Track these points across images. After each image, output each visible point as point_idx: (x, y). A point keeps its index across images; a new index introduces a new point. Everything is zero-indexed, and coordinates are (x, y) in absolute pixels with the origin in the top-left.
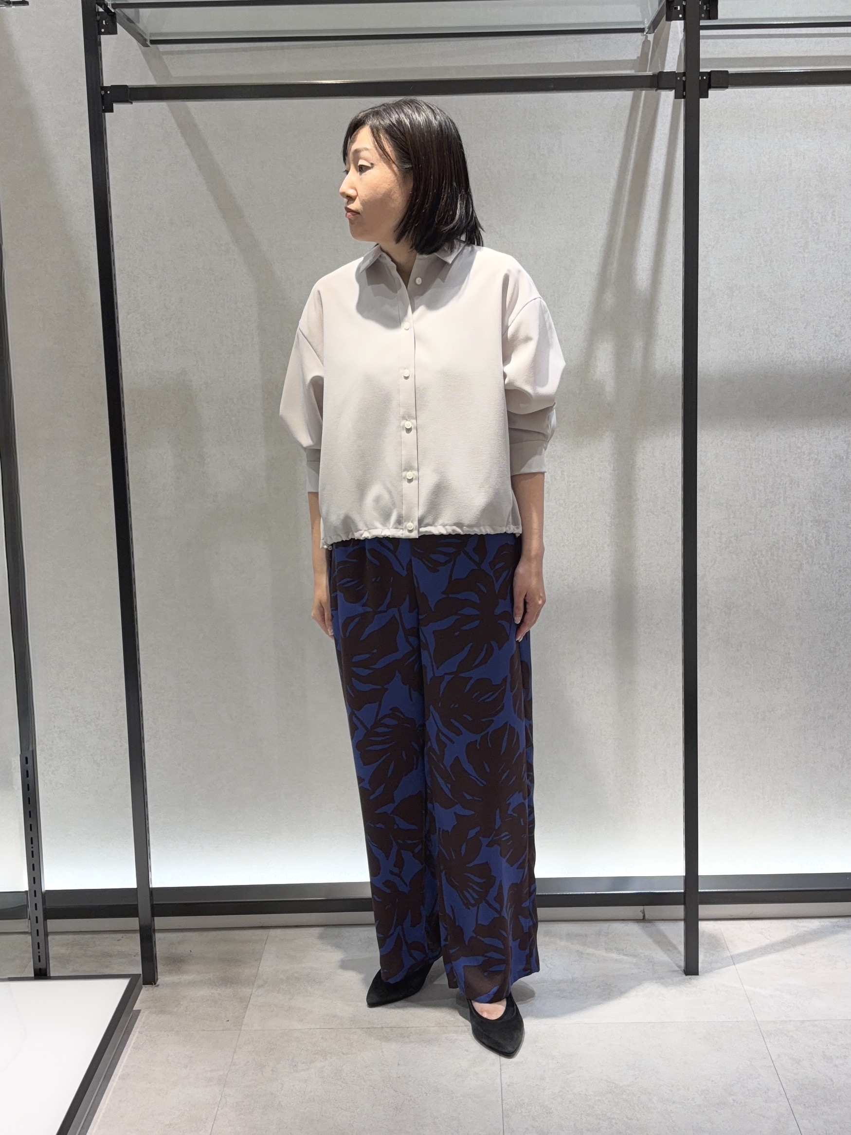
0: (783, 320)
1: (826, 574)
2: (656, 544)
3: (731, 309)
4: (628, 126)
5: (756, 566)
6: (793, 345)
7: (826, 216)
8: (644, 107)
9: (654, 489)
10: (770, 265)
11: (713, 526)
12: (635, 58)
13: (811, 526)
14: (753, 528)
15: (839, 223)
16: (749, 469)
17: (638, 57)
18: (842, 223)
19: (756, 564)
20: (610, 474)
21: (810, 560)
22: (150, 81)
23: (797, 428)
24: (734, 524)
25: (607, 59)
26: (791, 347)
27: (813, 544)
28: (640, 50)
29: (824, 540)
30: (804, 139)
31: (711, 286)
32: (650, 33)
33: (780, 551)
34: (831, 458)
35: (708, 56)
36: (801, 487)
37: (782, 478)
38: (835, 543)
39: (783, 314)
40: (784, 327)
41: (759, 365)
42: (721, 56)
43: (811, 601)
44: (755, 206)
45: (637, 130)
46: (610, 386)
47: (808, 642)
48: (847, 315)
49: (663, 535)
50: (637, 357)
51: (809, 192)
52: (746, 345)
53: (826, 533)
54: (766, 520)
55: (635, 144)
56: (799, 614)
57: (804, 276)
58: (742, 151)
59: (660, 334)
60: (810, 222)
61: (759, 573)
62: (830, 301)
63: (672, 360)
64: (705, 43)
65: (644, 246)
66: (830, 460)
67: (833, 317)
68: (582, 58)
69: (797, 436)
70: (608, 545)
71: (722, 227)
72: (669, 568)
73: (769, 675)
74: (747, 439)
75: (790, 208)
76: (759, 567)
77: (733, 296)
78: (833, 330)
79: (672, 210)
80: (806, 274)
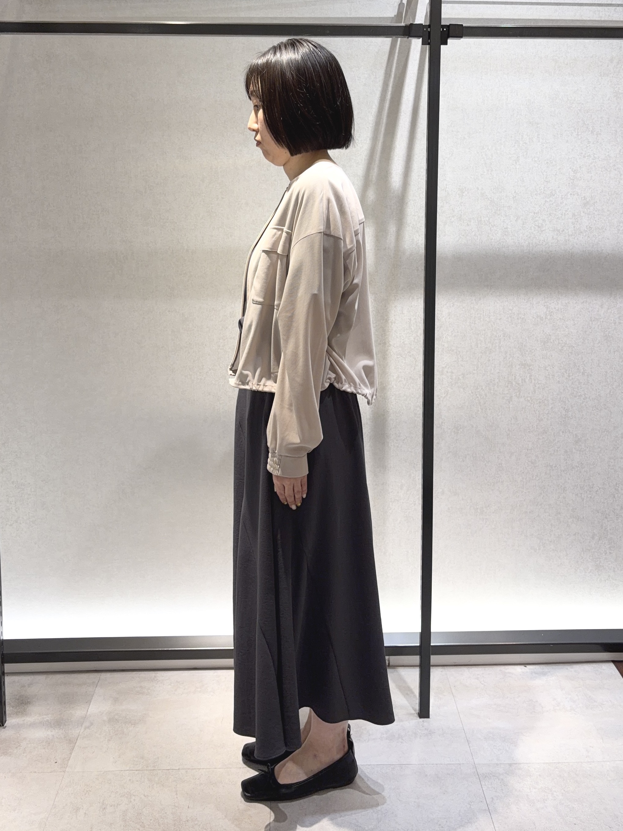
0: (499, 214)
1: (529, 404)
2: (403, 379)
3: (461, 205)
4: (387, 67)
5: (477, 397)
6: (507, 234)
7: (532, 138)
8: (399, 53)
9: (402, 338)
10: (491, 173)
11: (446, 367)
12: (393, 16)
13: (519, 369)
14: (476, 369)
15: (542, 143)
16: (473, 325)
17: (395, 15)
18: (544, 143)
19: (478, 396)
21: (518, 394)
23: (509, 295)
24: (462, 366)
25: (372, 15)
27: (520, 382)
28: (397, 10)
29: (529, 378)
30: (517, 81)
31: (447, 188)
33: (496, 387)
34: (534, 318)
35: (448, 14)
36: (511, 338)
37: (498, 332)
38: (537, 381)
39: (499, 210)
40: (501, 220)
41: (482, 247)
42: (456, 17)
43: (518, 424)
44: (480, 129)
45: (394, 70)
47: (516, 456)
48: (547, 211)
49: (409, 373)
50: (391, 239)
51: (520, 120)
52: (472, 232)
53: (529, 373)
54: (486, 364)
55: (392, 80)
56: (509, 434)
59: (409, 223)
60: (521, 142)
61: (480, 403)
62: (535, 201)
63: (417, 242)
64: (446, 6)
65: (397, 157)
66: (533, 320)
67: (537, 213)
68: (354, 14)
69: (509, 301)
71: (455, 144)
72: (412, 398)
73: (486, 480)
74: (472, 302)
75: (506, 131)
76: (479, 398)
77: (463, 195)
78: (536, 223)
79: (419, 130)
80: (517, 180)
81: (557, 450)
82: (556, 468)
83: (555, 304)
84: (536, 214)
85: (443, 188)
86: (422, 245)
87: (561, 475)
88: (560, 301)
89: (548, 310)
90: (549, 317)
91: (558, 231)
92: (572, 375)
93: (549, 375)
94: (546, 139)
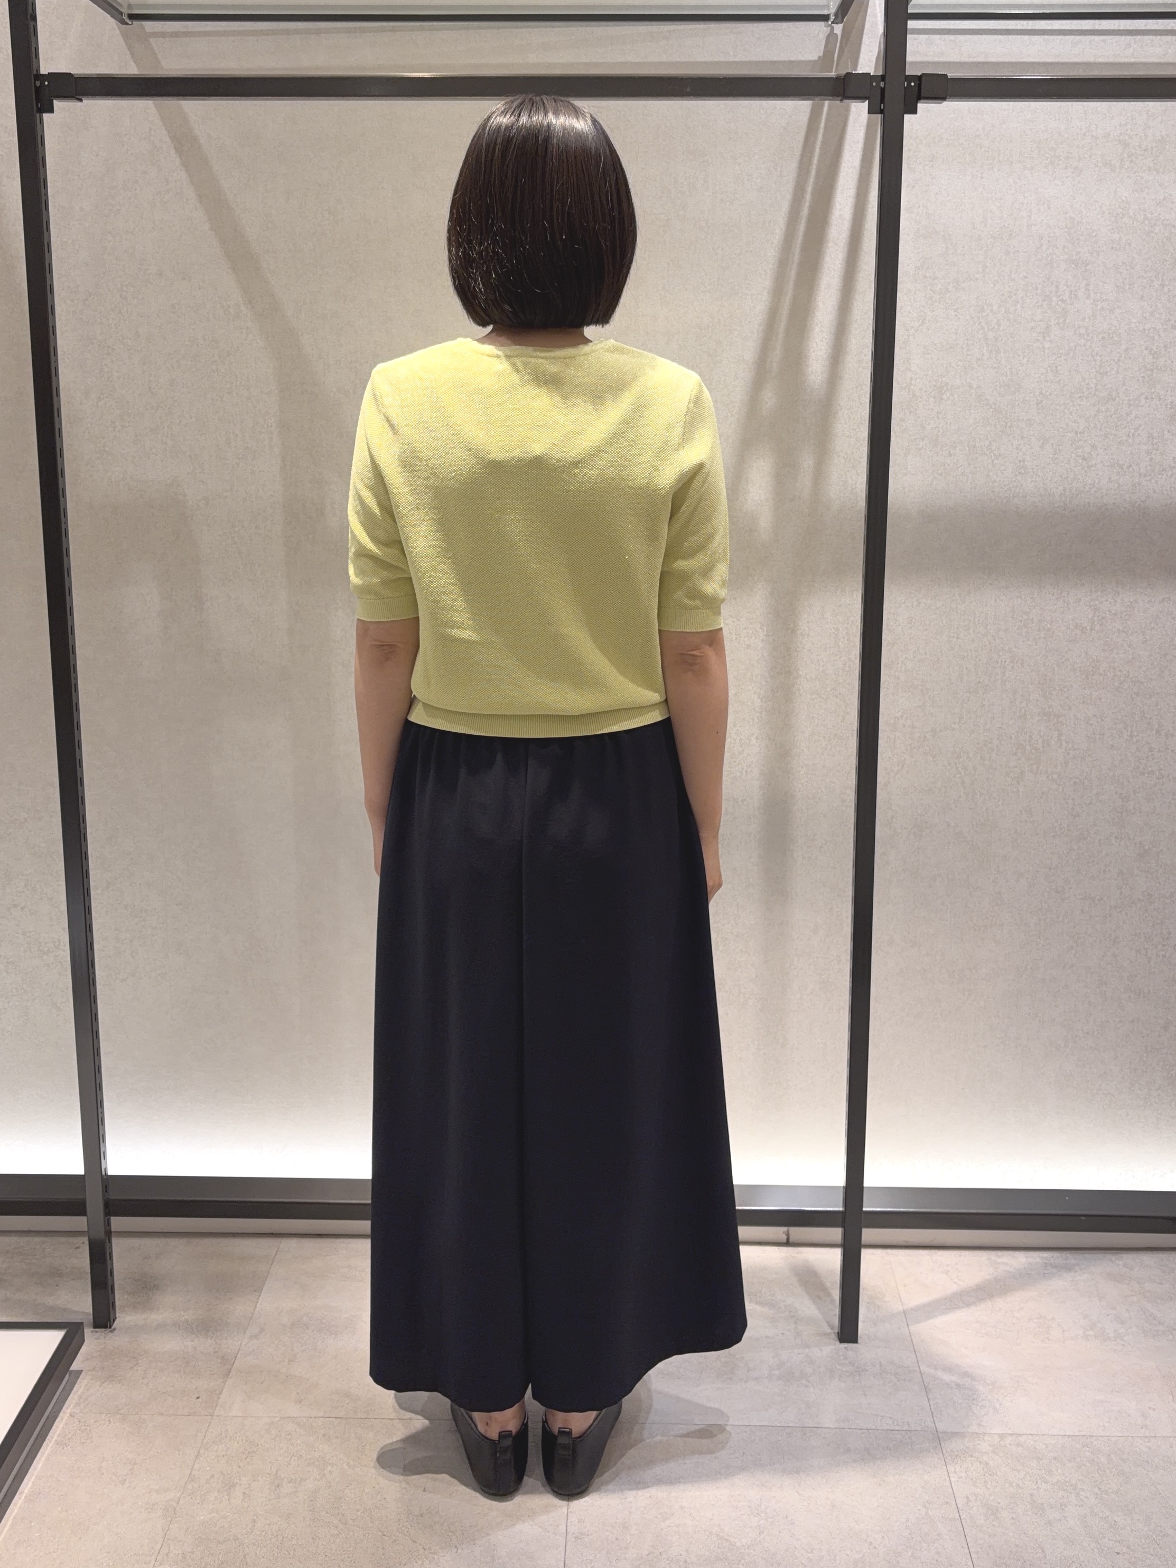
0: (1010, 434)
1: (1055, 786)
2: (822, 738)
3: (938, 417)
4: (802, 156)
5: (959, 773)
7: (1076, 291)
8: (825, 128)
9: (822, 664)
10: (995, 358)
11: (902, 717)
12: (815, 57)
13: (1038, 721)
14: (957, 720)
15: (1094, 301)
16: (955, 640)
17: (819, 57)
18: (1098, 301)
19: (960, 769)
20: (763, 640)
21: (1034, 767)
22: (131, 69)
23: (1024, 586)
24: (932, 715)
25: (775, 59)
26: (1020, 473)
27: (1040, 746)
28: (823, 47)
29: (1056, 739)
30: (1050, 181)
31: (911, 384)
32: (837, 23)
33: (994, 754)
34: (1069, 628)
35: (918, 59)
36: (1025, 665)
37: (1000, 654)
38: (1070, 745)
39: (1010, 426)
40: (1012, 445)
41: (975, 496)
42: (936, 59)
43: (1032, 822)
44: (978, 273)
45: (815, 161)
46: (765, 521)
47: (1027, 879)
48: (1100, 430)
49: (833, 726)
50: (805, 481)
51: (1054, 257)
52: (958, 468)
53: (1058, 730)
54: (976, 711)
55: (812, 180)
56: (1016, 840)
57: (1042, 374)
58: (963, 195)
59: (838, 450)
60: (1054, 299)
61: (963, 783)
62: (1078, 410)
63: (854, 486)
64: (914, 40)
65: (820, 325)
66: (1069, 632)
67: (1081, 433)
68: (741, 57)
69: (1023, 597)
70: (757, 738)
71: (929, 302)
72: (839, 772)
73: (972, 921)
74: (954, 598)
75: (1026, 277)
76: (963, 774)
77: (942, 399)
78: (1080, 451)
79: (861, 275)
80: (1043, 371)
81: (1104, 871)
82: (1102, 902)
83: (1110, 603)
84: (1079, 436)
85: (904, 385)
86: (862, 491)
87: (1110, 916)
88: (1120, 597)
89: (1097, 613)
90: (1097, 627)
91: (1121, 467)
92: (1137, 736)
93: (1094, 734)
94: (1102, 293)
